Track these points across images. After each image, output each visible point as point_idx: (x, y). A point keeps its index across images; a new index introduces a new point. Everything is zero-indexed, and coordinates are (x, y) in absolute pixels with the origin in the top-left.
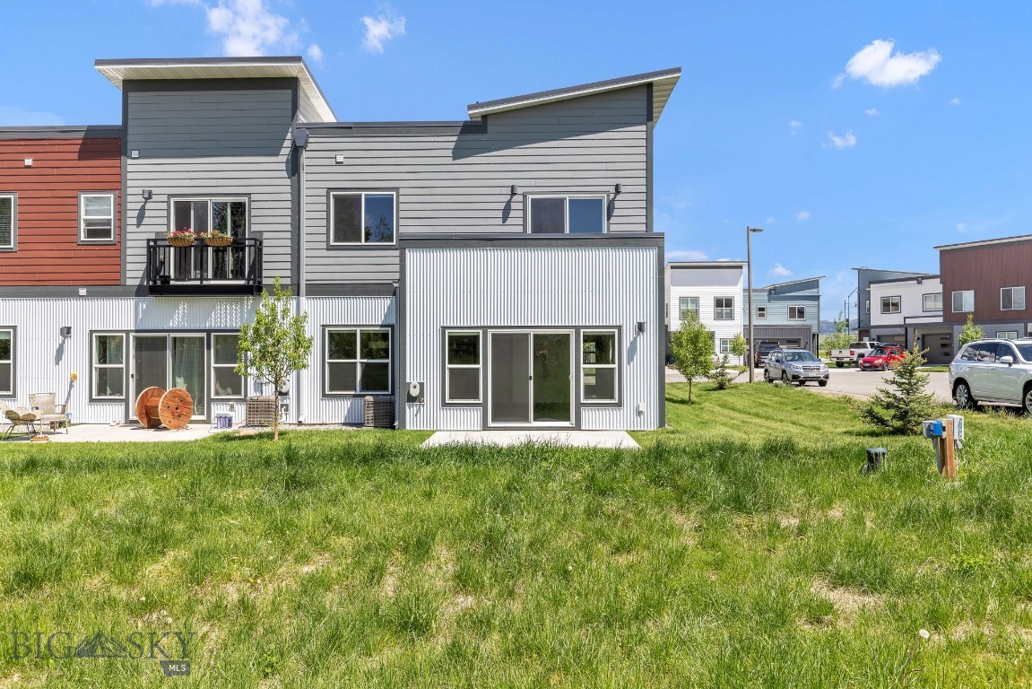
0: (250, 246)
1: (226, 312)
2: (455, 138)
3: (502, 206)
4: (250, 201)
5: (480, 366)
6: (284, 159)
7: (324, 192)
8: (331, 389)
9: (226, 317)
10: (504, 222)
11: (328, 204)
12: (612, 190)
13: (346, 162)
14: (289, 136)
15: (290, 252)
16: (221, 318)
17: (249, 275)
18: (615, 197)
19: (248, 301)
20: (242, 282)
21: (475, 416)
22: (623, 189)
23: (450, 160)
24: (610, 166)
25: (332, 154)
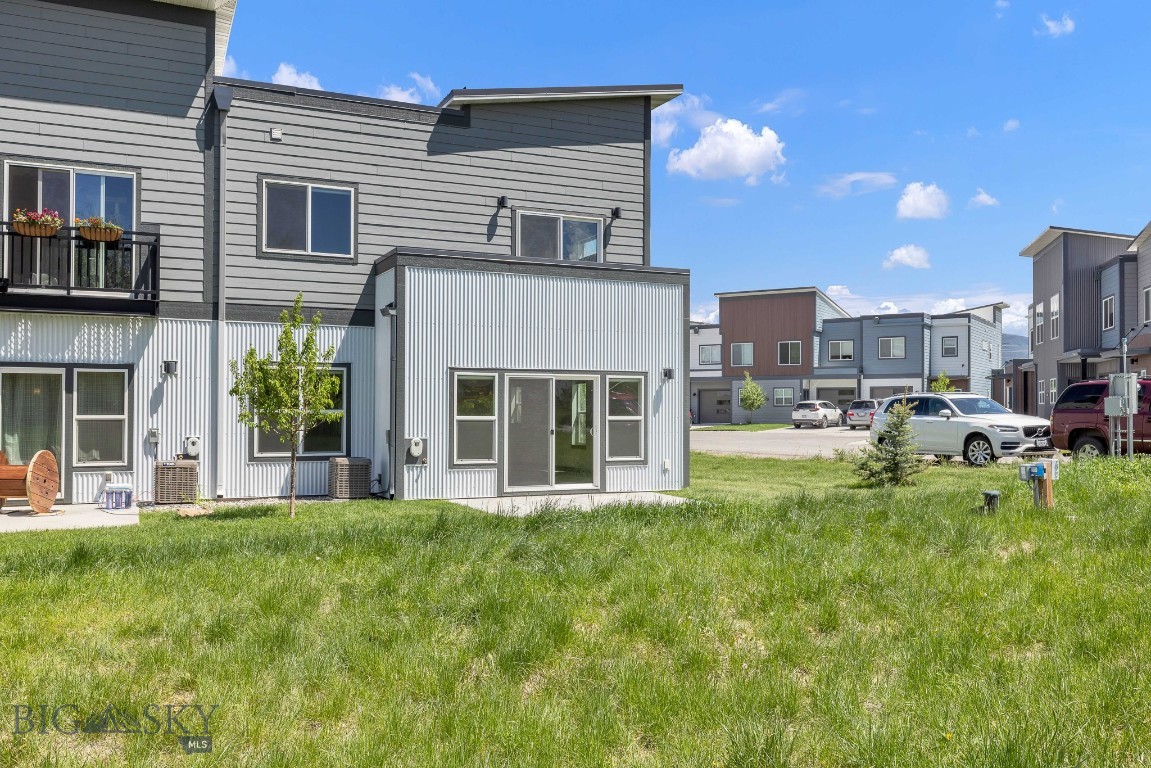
0: (139, 244)
1: (99, 339)
2: (431, 129)
3: (487, 220)
4: (140, 178)
5: (495, 418)
6: (194, 124)
7: (253, 178)
8: (261, 450)
9: (99, 346)
10: (489, 240)
11: (259, 196)
12: (609, 213)
13: (285, 139)
14: (201, 92)
15: (202, 257)
16: (89, 347)
17: (138, 285)
18: (612, 221)
19: (136, 323)
20: (126, 296)
21: (489, 478)
22: (623, 214)
23: (424, 156)
24: (607, 186)
25: (266, 127)
